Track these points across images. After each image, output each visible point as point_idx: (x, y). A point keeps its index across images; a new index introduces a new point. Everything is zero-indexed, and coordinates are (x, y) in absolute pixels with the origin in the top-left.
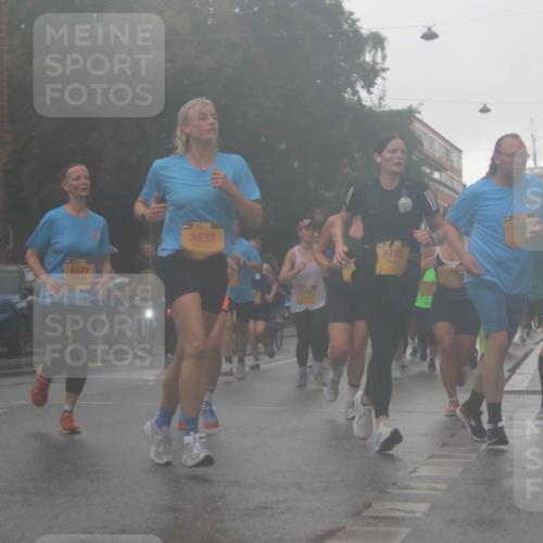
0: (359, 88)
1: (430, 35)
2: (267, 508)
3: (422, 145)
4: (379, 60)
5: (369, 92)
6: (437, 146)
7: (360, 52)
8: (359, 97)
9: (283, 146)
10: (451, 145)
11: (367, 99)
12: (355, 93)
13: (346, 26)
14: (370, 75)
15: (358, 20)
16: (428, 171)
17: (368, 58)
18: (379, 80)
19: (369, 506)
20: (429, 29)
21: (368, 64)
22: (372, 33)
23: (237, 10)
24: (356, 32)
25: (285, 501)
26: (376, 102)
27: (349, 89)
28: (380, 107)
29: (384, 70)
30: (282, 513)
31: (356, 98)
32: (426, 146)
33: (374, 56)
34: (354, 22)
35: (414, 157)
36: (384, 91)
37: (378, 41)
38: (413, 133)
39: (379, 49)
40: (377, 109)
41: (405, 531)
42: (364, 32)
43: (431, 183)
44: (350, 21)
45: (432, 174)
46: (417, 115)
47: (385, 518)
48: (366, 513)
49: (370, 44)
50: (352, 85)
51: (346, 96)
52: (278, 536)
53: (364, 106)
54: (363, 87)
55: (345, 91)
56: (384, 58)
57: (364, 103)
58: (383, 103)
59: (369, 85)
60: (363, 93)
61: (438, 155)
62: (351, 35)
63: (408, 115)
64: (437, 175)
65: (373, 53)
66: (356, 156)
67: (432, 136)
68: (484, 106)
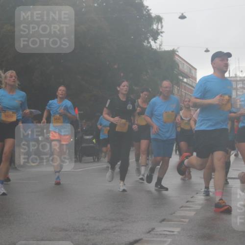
0: (150, 40)
1: (182, 17)
2: (107, 229)
3: (179, 66)
4: (160, 28)
5: (155, 42)
6: (185, 67)
7: (151, 24)
8: (151, 45)
9: (116, 66)
10: (192, 66)
11: (154, 45)
12: (149, 42)
13: (145, 13)
14: (156, 35)
15: (150, 10)
16: (181, 78)
17: (155, 27)
18: (159, 37)
19: (154, 229)
20: (182, 14)
21: (155, 29)
22: (156, 16)
23: (96, 5)
24: (149, 15)
25: (115, 226)
26: (158, 47)
27: (146, 41)
28: (160, 49)
29: (162, 32)
30: (114, 232)
31: (149, 45)
32: (181, 67)
33: (158, 26)
34: (148, 10)
35: (175, 72)
36: (161, 42)
37: (159, 19)
38: (175, 61)
39: (160, 23)
40: (158, 50)
41: (170, 240)
42: (153, 15)
43: (183, 84)
44: (146, 10)
45: (183, 79)
46: (177, 53)
47: (161, 234)
48: (152, 233)
49: (156, 21)
50: (148, 39)
51: (145, 44)
52: (112, 242)
53: (153, 49)
54: (152, 40)
55: (144, 42)
56: (162, 27)
57: (153, 47)
58: (162, 47)
59: (155, 39)
60: (152, 43)
61: (186, 71)
62: (147, 16)
63: (173, 53)
64: (185, 80)
65: (157, 24)
66: (149, 71)
67: (183, 62)
68: (207, 49)
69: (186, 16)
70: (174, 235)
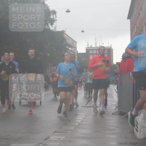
0: (49, 25)
1: (68, 11)
2: (21, 138)
4: (55, 17)
5: (52, 26)
6: (70, 41)
7: (50, 15)
8: (49, 27)
9: (29, 40)
11: (51, 28)
12: (48, 26)
14: (52, 22)
15: (49, 7)
16: (68, 47)
18: (54, 23)
19: (49, 137)
20: (68, 9)
21: (52, 18)
22: (53, 10)
23: (16, 3)
24: (49, 10)
25: (26, 136)
26: (54, 29)
29: (56, 20)
30: (25, 139)
31: (48, 28)
32: (67, 41)
33: (53, 17)
34: (48, 7)
35: (64, 44)
36: (56, 26)
37: (54, 12)
38: (64, 37)
39: (55, 15)
40: (54, 31)
41: (58, 144)
42: (51, 10)
43: (69, 51)
44: (47, 7)
46: (65, 33)
47: (53, 140)
48: (48, 139)
49: (52, 13)
50: (47, 24)
51: (46, 27)
53: (51, 30)
54: (50, 25)
56: (56, 17)
57: (50, 29)
58: (56, 29)
59: (52, 24)
61: (70, 43)
62: (47, 11)
63: (63, 32)
64: (70, 49)
65: (53, 15)
66: (48, 43)
67: (69, 38)
68: (83, 30)
69: (70, 11)
70: (61, 141)
